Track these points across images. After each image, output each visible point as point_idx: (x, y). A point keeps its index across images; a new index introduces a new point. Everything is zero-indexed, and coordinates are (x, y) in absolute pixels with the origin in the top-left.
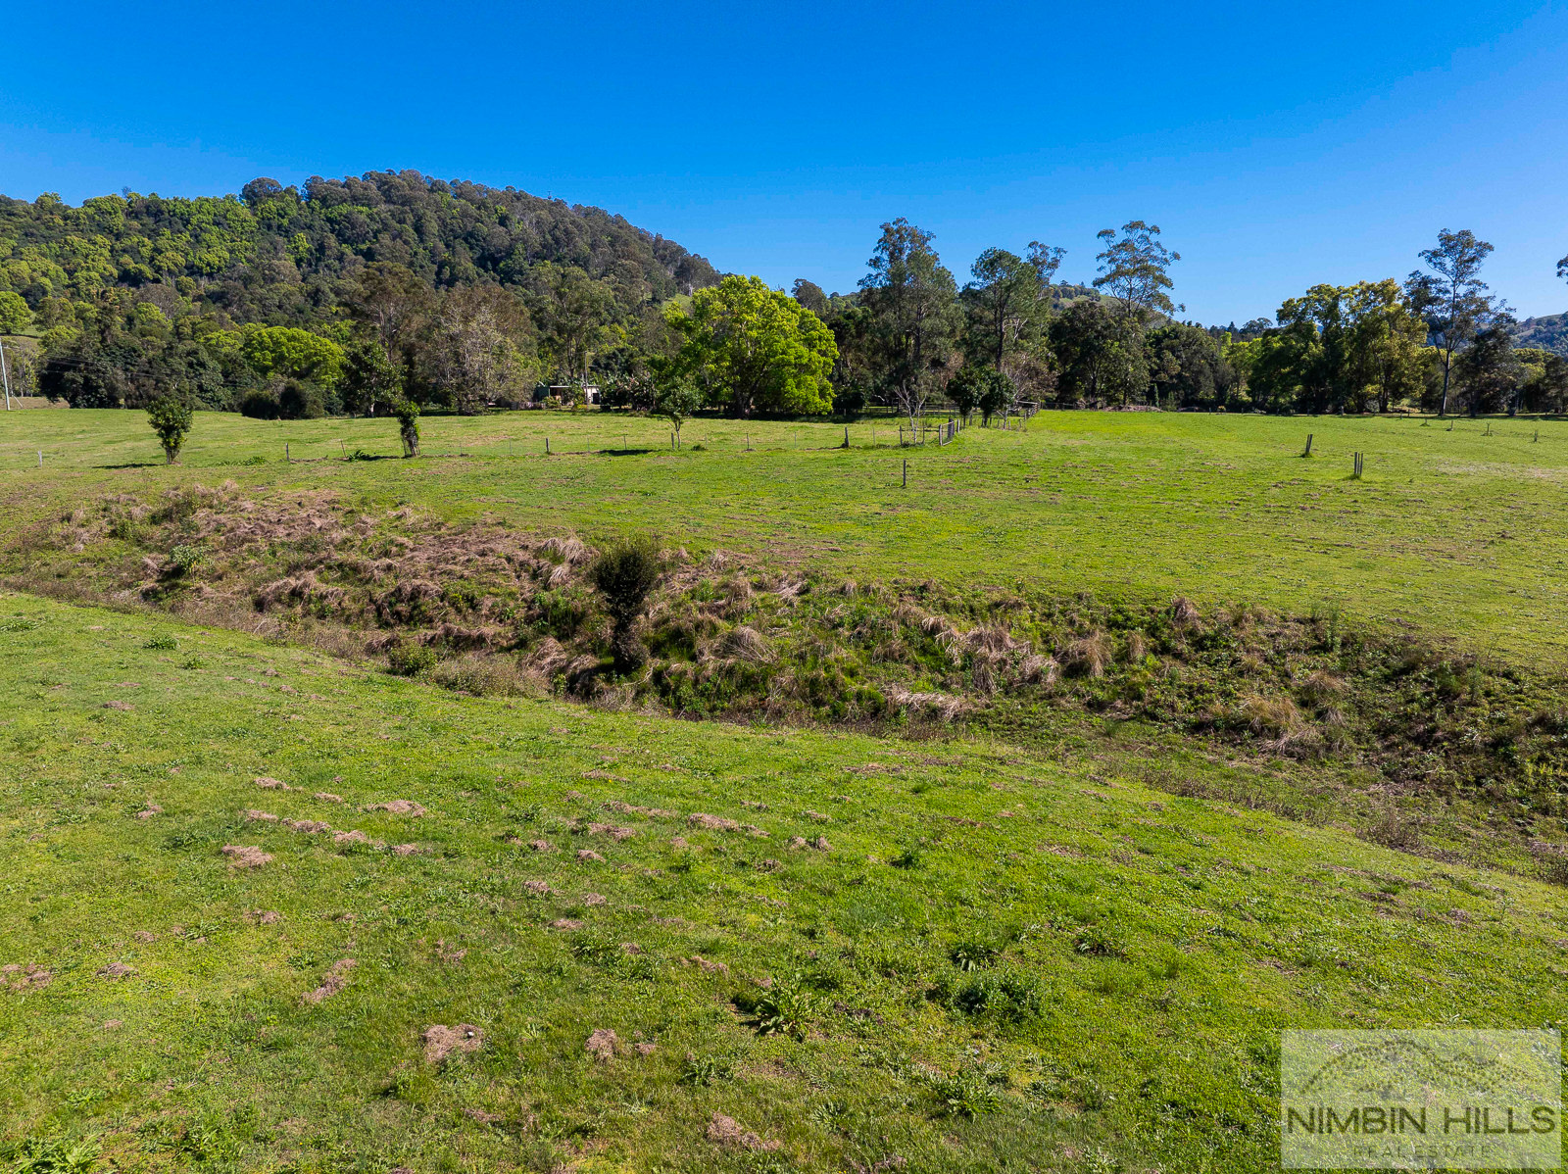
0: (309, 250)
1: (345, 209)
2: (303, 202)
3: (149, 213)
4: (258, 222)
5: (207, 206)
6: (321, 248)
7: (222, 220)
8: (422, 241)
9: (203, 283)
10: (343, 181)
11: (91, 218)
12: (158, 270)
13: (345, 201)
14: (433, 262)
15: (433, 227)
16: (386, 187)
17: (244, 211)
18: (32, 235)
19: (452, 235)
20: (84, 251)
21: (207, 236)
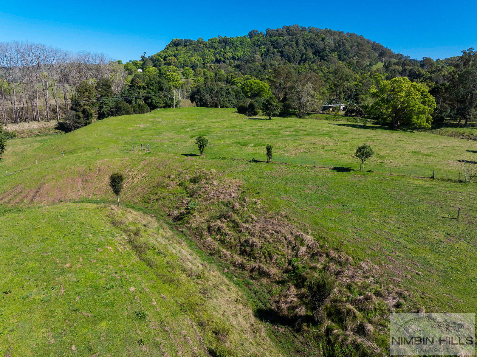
0: (265, 51)
1: (276, 38)
2: (264, 36)
3: (224, 42)
4: (252, 43)
5: (239, 39)
6: (268, 50)
7: (242, 43)
8: (297, 47)
9: (236, 62)
10: (276, 29)
11: (210, 44)
12: (225, 58)
13: (276, 35)
14: (300, 54)
15: (301, 42)
16: (288, 30)
17: (248, 40)
18: (196, 49)
19: (307, 45)
20: (207, 54)
21: (238, 48)
